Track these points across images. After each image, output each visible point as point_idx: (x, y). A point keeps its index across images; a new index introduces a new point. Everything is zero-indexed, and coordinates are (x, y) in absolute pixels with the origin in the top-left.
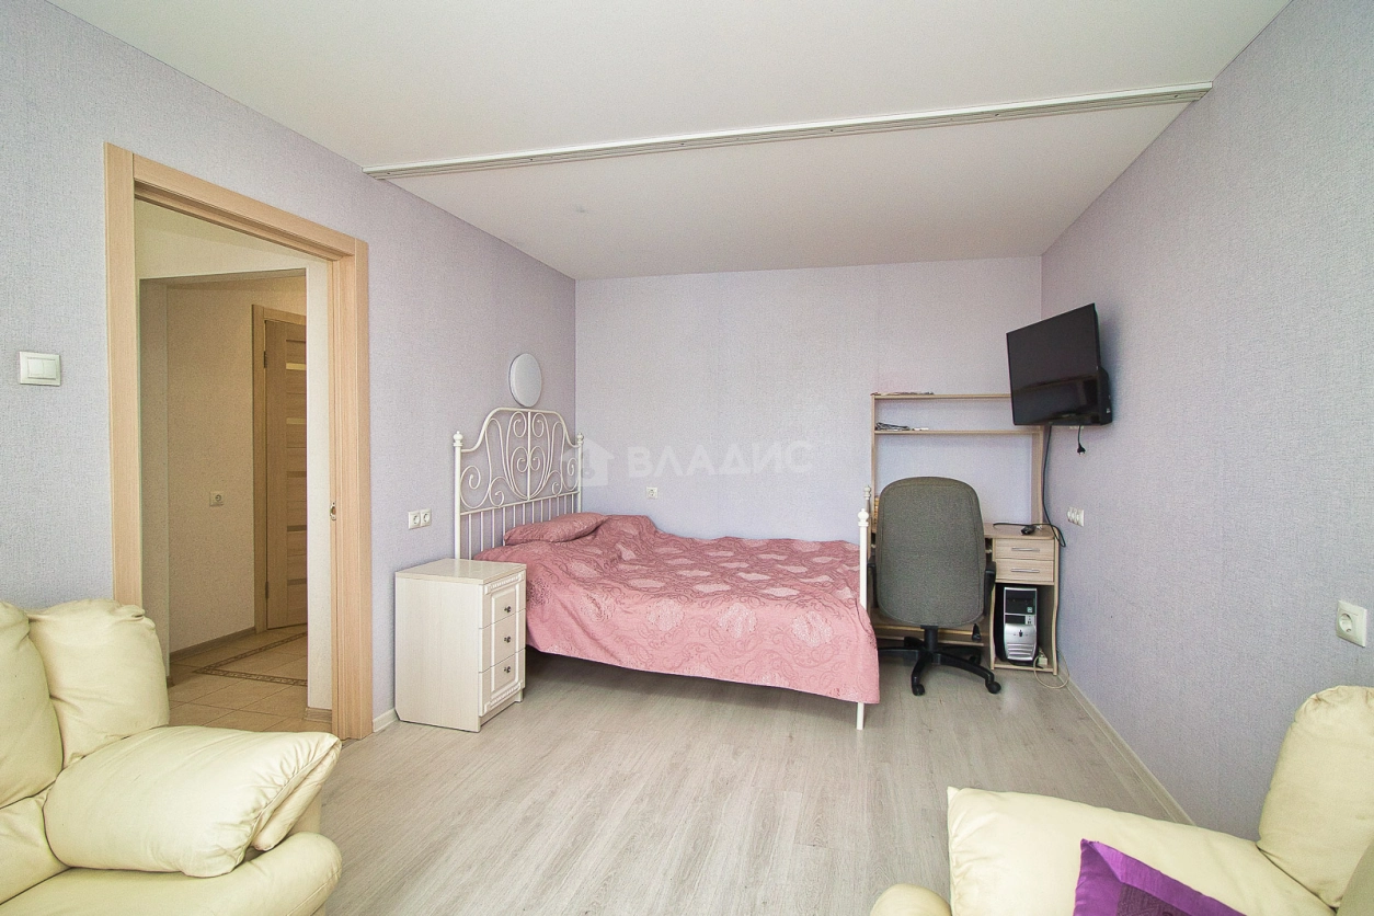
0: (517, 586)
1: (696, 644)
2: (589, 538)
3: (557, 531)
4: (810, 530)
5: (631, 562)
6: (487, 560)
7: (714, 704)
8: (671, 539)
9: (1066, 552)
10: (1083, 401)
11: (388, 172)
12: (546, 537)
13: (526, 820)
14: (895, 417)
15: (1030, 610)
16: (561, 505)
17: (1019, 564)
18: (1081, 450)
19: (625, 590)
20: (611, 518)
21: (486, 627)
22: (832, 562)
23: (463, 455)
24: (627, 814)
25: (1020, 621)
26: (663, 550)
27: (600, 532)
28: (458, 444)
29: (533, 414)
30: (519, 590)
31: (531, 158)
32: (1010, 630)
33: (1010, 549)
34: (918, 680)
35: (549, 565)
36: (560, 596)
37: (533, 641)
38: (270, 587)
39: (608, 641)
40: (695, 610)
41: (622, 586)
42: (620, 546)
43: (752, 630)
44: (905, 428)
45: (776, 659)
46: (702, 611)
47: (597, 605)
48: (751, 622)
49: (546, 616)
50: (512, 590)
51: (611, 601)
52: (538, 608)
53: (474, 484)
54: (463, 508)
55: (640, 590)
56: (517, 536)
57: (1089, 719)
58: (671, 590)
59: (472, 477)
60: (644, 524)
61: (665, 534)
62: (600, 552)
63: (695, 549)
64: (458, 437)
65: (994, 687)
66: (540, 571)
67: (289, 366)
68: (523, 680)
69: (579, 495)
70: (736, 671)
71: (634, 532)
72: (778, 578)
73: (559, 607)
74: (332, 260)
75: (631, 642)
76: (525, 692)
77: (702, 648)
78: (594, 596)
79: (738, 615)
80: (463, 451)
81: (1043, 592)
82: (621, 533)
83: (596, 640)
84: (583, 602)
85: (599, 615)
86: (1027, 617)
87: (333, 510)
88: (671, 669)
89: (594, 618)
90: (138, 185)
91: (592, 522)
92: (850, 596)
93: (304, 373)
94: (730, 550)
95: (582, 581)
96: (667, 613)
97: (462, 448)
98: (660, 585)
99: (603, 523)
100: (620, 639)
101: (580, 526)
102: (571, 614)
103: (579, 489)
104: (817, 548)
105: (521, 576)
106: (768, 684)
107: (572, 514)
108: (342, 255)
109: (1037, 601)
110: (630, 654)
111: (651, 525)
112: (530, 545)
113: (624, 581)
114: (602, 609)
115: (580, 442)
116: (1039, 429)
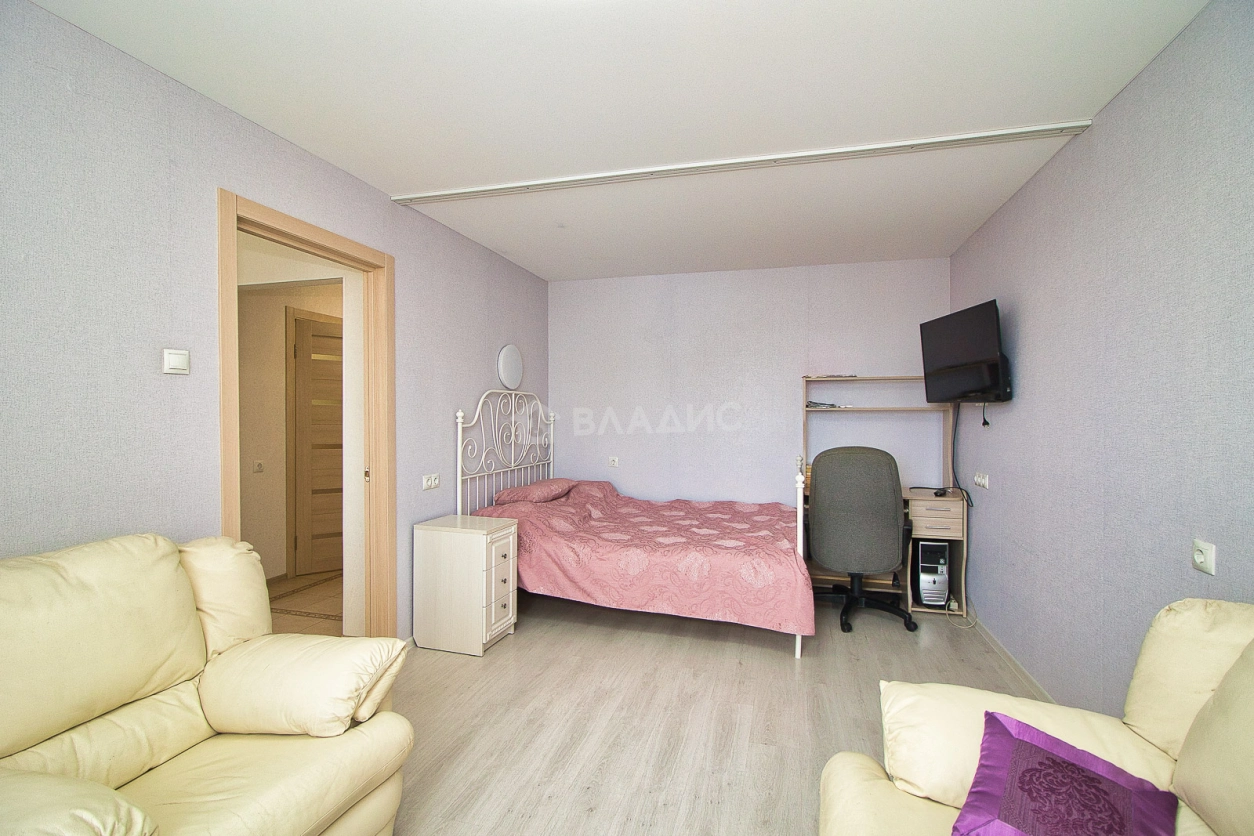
0: (511, 537)
1: (659, 586)
2: (563, 499)
3: (538, 493)
4: (750, 493)
5: (599, 520)
6: (482, 515)
7: (674, 637)
8: (630, 501)
9: (973, 511)
10: (987, 381)
11: (411, 200)
12: (528, 499)
13: (530, 722)
14: (822, 396)
15: (942, 561)
16: (538, 472)
17: (933, 521)
18: (985, 423)
19: (598, 541)
20: (579, 483)
21: (488, 570)
22: (770, 520)
23: (463, 431)
24: (611, 719)
25: (934, 571)
26: (624, 510)
27: (572, 494)
28: (460, 420)
29: (516, 395)
30: (512, 540)
31: (528, 187)
32: (925, 579)
33: (924, 509)
34: (846, 620)
35: (535, 521)
36: (544, 545)
37: (523, 584)
38: (298, 541)
39: (586, 585)
40: (658, 558)
41: (595, 539)
42: (589, 506)
43: (706, 574)
44: (833, 406)
45: (727, 599)
46: (664, 559)
47: (576, 553)
48: (706, 567)
49: (534, 562)
50: (505, 541)
51: (588, 550)
52: (526, 556)
53: (472, 454)
54: (463, 474)
55: (611, 541)
56: (505, 497)
57: (994, 652)
58: (637, 542)
59: (470, 447)
60: (607, 488)
61: (625, 497)
62: (573, 511)
63: (649, 508)
64: (460, 414)
65: (911, 626)
66: (527, 527)
67: (314, 357)
68: (515, 616)
69: (551, 464)
70: (694, 609)
71: (599, 495)
72: (725, 533)
73: (544, 554)
74: (367, 272)
75: (605, 584)
76: (516, 626)
77: (664, 589)
78: (575, 546)
79: (693, 562)
80: (465, 426)
81: (954, 545)
82: (589, 496)
83: (571, 581)
84: (566, 552)
85: (578, 562)
86: (940, 568)
87: (367, 474)
88: (638, 607)
89: (574, 565)
90: (240, 219)
91: (566, 487)
92: (789, 546)
93: (341, 363)
94: (682, 510)
95: (562, 534)
96: (635, 560)
97: (463, 423)
98: (627, 537)
99: (574, 487)
100: (596, 581)
101: (556, 489)
102: (554, 561)
103: (551, 459)
104: (756, 509)
105: (514, 529)
106: (721, 619)
107: (546, 481)
108: (376, 267)
109: (948, 553)
110: (604, 594)
111: (613, 489)
112: (517, 504)
113: (597, 535)
114: (581, 557)
115: (552, 419)
116: (949, 406)
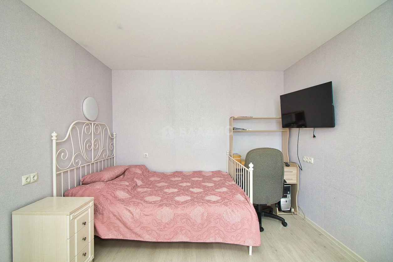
0: (89, 210)
1: (180, 227)
2: (121, 177)
3: (107, 176)
4: (208, 167)
5: (141, 187)
6: (72, 195)
7: (186, 250)
8: (155, 174)
12: (102, 179)
14: (238, 125)
15: (288, 192)
16: (107, 163)
17: (290, 176)
18: (314, 136)
19: (145, 204)
20: (129, 167)
22: (221, 180)
23: (57, 144)
25: (286, 197)
26: (152, 179)
27: (126, 173)
28: (54, 138)
29: (94, 124)
32: (283, 200)
34: (261, 226)
35: (105, 194)
36: (111, 209)
37: (98, 234)
39: (137, 230)
40: (179, 211)
41: (142, 202)
42: (136, 180)
43: (205, 218)
44: (243, 129)
45: (217, 230)
46: (183, 212)
47: (131, 213)
48: (206, 214)
49: (105, 220)
50: (87, 212)
51: (138, 210)
52: (100, 216)
53: (64, 157)
54: (58, 170)
55: (151, 203)
56: (88, 180)
57: (322, 234)
58: (165, 202)
59: (63, 154)
60: (143, 168)
61: (152, 172)
62: (127, 184)
63: (164, 176)
64: (54, 134)
65: (285, 224)
66: (102, 199)
68: (93, 255)
69: (115, 158)
70: (199, 238)
71: (140, 172)
72: (208, 191)
73: (111, 216)
75: (149, 229)
77: (183, 228)
78: (130, 209)
80: (57, 141)
81: (294, 186)
82: (135, 173)
83: (129, 229)
85: (133, 218)
86: (288, 195)
88: (168, 239)
89: (130, 220)
91: (123, 170)
94: (179, 177)
95: (122, 201)
97: (57, 140)
98: (159, 199)
99: (127, 169)
100: (143, 228)
101: (117, 172)
102: (118, 219)
103: (115, 155)
104: (211, 174)
105: (91, 204)
106: (213, 241)
107: (111, 167)
109: (291, 189)
110: (148, 235)
111: (146, 169)
112: (95, 184)
113: (142, 199)
114: (134, 215)
115: (115, 136)
116: (287, 129)
